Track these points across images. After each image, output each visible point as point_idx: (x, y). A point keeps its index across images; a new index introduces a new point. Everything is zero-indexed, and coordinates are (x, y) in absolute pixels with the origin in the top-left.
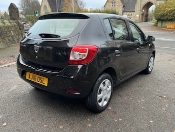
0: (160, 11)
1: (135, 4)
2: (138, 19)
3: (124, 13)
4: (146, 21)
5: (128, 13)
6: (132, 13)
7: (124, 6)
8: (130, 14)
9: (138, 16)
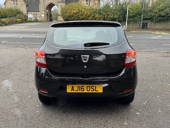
0: (66, 13)
1: (39, 4)
2: (43, 18)
3: (28, 12)
4: (51, 20)
5: (33, 13)
6: (37, 13)
7: (27, 6)
8: (35, 13)
9: (43, 15)
